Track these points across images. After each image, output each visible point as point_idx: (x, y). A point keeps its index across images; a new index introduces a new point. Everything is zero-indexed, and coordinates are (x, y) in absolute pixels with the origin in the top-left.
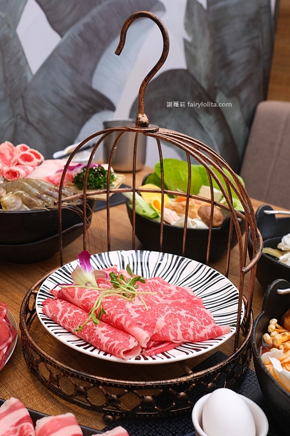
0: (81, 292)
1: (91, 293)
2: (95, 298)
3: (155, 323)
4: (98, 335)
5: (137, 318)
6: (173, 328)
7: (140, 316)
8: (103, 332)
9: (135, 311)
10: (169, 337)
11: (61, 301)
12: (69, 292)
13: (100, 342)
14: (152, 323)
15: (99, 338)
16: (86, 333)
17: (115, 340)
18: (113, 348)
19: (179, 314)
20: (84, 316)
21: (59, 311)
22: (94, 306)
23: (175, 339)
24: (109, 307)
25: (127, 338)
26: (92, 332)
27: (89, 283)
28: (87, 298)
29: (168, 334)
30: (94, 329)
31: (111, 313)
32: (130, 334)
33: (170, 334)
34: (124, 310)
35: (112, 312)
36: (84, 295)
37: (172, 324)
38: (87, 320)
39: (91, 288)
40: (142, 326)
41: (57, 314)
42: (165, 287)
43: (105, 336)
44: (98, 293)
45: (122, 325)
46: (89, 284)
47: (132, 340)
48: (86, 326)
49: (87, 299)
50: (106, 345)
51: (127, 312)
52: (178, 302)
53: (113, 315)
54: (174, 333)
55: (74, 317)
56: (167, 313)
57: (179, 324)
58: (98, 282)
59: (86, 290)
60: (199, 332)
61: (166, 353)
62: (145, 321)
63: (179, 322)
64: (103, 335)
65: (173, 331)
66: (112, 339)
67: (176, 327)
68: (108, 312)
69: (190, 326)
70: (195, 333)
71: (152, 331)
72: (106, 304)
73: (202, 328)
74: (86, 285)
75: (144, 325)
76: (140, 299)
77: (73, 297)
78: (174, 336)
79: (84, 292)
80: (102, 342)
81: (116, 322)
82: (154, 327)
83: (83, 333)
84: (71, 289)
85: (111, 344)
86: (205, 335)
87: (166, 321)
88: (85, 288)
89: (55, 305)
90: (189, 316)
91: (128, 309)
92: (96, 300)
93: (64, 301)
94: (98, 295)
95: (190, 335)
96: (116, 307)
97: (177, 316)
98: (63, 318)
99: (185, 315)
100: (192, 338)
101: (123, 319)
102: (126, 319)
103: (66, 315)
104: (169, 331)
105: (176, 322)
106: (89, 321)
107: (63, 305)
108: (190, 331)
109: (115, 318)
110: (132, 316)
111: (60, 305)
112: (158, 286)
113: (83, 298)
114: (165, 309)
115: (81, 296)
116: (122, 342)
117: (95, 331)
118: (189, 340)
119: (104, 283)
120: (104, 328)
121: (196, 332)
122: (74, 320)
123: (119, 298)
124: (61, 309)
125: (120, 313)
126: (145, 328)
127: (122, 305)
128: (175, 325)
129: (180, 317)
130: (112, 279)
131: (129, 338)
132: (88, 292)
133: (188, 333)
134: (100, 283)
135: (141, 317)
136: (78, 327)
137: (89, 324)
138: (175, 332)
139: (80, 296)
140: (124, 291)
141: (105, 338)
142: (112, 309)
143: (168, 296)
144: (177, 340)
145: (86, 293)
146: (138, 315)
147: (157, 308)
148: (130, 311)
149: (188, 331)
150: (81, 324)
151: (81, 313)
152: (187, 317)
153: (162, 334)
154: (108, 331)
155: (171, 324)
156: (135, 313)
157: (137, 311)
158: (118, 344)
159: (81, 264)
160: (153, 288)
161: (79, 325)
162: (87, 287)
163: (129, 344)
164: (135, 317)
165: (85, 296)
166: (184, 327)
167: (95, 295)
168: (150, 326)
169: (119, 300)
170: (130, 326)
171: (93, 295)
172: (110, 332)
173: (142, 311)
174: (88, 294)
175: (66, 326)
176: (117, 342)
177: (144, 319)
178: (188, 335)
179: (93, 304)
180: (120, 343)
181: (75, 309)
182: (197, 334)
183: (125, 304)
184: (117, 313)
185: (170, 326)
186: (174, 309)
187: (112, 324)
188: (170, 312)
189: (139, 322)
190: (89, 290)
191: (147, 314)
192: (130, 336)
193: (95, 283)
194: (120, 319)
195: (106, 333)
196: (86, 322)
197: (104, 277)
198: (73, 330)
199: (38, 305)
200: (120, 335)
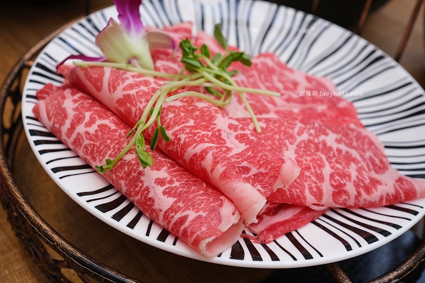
0: (117, 78)
1: (138, 85)
2: (147, 96)
3: (280, 167)
4: (147, 189)
5: (241, 154)
6: (314, 179)
7: (247, 150)
8: (160, 182)
9: (237, 137)
10: (305, 198)
11: (73, 94)
12: (91, 77)
13: (152, 205)
14: (273, 168)
15: (150, 195)
16: (122, 178)
17: (187, 208)
18: (183, 227)
19: (324, 144)
20: (120, 136)
21: (66, 117)
22: (144, 118)
23: (316, 202)
24: (176, 124)
25: (216, 204)
26: (135, 179)
27: (136, 57)
28: (129, 95)
29: (303, 192)
30: (140, 173)
31: (179, 139)
32: (223, 194)
33: (307, 192)
34: (210, 134)
35: (183, 137)
36: (121, 87)
37: (313, 170)
38: (126, 147)
39: (139, 70)
40: (251, 173)
41: (62, 123)
42: (285, 76)
43: (164, 193)
44: (153, 85)
45: (204, 171)
46: (135, 62)
47: (227, 209)
48: (122, 163)
49: (128, 98)
50: (166, 216)
51: (218, 138)
52: (311, 109)
53: (186, 146)
54: (315, 190)
55: (96, 135)
56: (299, 139)
57: (327, 171)
58: (155, 56)
59: (128, 75)
60: (368, 191)
61: (294, 234)
62: (259, 161)
63: (327, 164)
64: (160, 189)
65: (314, 185)
66: (180, 204)
67: (320, 178)
68: (175, 134)
69: (349, 176)
70: (359, 194)
71: (271, 185)
72: (171, 115)
73: (375, 182)
74: (129, 62)
75: (254, 171)
76: (240, 101)
77: (99, 89)
78: (315, 196)
79: (124, 80)
80: (156, 207)
81: (191, 160)
82: (276, 177)
83: (114, 177)
84: (95, 70)
85: (178, 216)
86: (382, 198)
87: (298, 162)
88: (126, 71)
89: (59, 103)
90: (343, 147)
91: (219, 130)
92: (148, 101)
93: (79, 95)
94: (154, 90)
95: (348, 196)
96: (191, 123)
97: (321, 146)
98: (74, 136)
99: (335, 146)
100: (351, 202)
101: (209, 157)
102: (215, 158)
103: (81, 129)
104: (306, 184)
105: (321, 166)
106: (129, 151)
107: (76, 105)
108: (350, 188)
109: (191, 151)
110: (229, 149)
111: (70, 103)
112: (271, 71)
113: (119, 94)
114: (296, 130)
115: (115, 88)
116: (204, 215)
117: (142, 178)
118: (345, 204)
119: (168, 60)
120: (163, 174)
121: (362, 191)
122: (98, 144)
123: (200, 100)
124: (71, 114)
125: (202, 141)
126: (256, 179)
127: (206, 120)
128: (319, 172)
129: (327, 149)
130: (185, 54)
131: (221, 205)
132: (131, 81)
133: (345, 192)
134: (158, 58)
135: (250, 153)
136: (104, 161)
137: (130, 157)
138: (318, 188)
139: (113, 87)
140: (209, 82)
141: (164, 198)
142: (182, 130)
143: (295, 96)
144: (319, 205)
145: (127, 82)
146: (242, 147)
147: (279, 127)
148: (224, 136)
149: (346, 188)
150: (110, 156)
151: (113, 127)
152: (339, 151)
153: (290, 191)
154: (171, 182)
155: (308, 168)
156: (237, 142)
157: (241, 138)
158: (195, 220)
159: (120, 16)
160: (262, 76)
161: (107, 157)
162: (130, 68)
163: (220, 221)
164: (236, 151)
165: (124, 89)
166: (337, 178)
167: (145, 89)
168: (267, 173)
169: (200, 105)
170: (225, 176)
171: (143, 88)
172: (177, 184)
173: (252, 138)
174: (131, 87)
175: (81, 153)
176: (192, 215)
177: (255, 157)
178: (344, 197)
179: (142, 112)
180: (200, 216)
181: (101, 117)
182: (364, 195)
183: (212, 118)
184: (195, 141)
185: (307, 174)
186: (312, 131)
187: (180, 161)
188: (305, 137)
189: (245, 164)
190: (133, 77)
191: (263, 145)
192: (222, 197)
193: (147, 58)
194: (202, 156)
195: (167, 186)
196: (124, 151)
197: (168, 47)
198: (94, 164)
199: (28, 96)
200: (199, 193)
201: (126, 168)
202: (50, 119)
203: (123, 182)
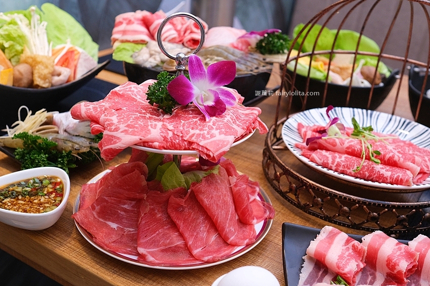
3: (414, 159)
12: (329, 142)
15: (381, 173)
16: (365, 171)
17: (397, 173)
26: (371, 170)
27: (337, 133)
32: (405, 169)
36: (346, 142)
41: (327, 160)
43: (386, 171)
45: (395, 162)
47: (408, 172)
49: (351, 146)
50: (391, 178)
53: (385, 155)
55: (346, 161)
62: (408, 158)
64: (383, 171)
66: (394, 173)
77: (335, 145)
80: (385, 176)
81: (389, 159)
83: (361, 172)
84: (330, 139)
85: (395, 176)
89: (320, 154)
91: (391, 150)
98: (336, 163)
101: (396, 157)
103: (337, 160)
109: (387, 157)
113: (346, 145)
115: (343, 144)
116: (403, 174)
117: (374, 169)
122: (348, 163)
131: (405, 172)
136: (355, 168)
137: (365, 164)
148: (393, 152)
151: (350, 157)
170: (404, 161)
172: (388, 168)
175: (341, 168)
176: (400, 174)
181: (342, 155)
183: (385, 147)
184: (387, 153)
194: (393, 157)
198: (349, 171)
200: (397, 170)
201: (366, 167)
202: (321, 160)
203: (366, 173)
